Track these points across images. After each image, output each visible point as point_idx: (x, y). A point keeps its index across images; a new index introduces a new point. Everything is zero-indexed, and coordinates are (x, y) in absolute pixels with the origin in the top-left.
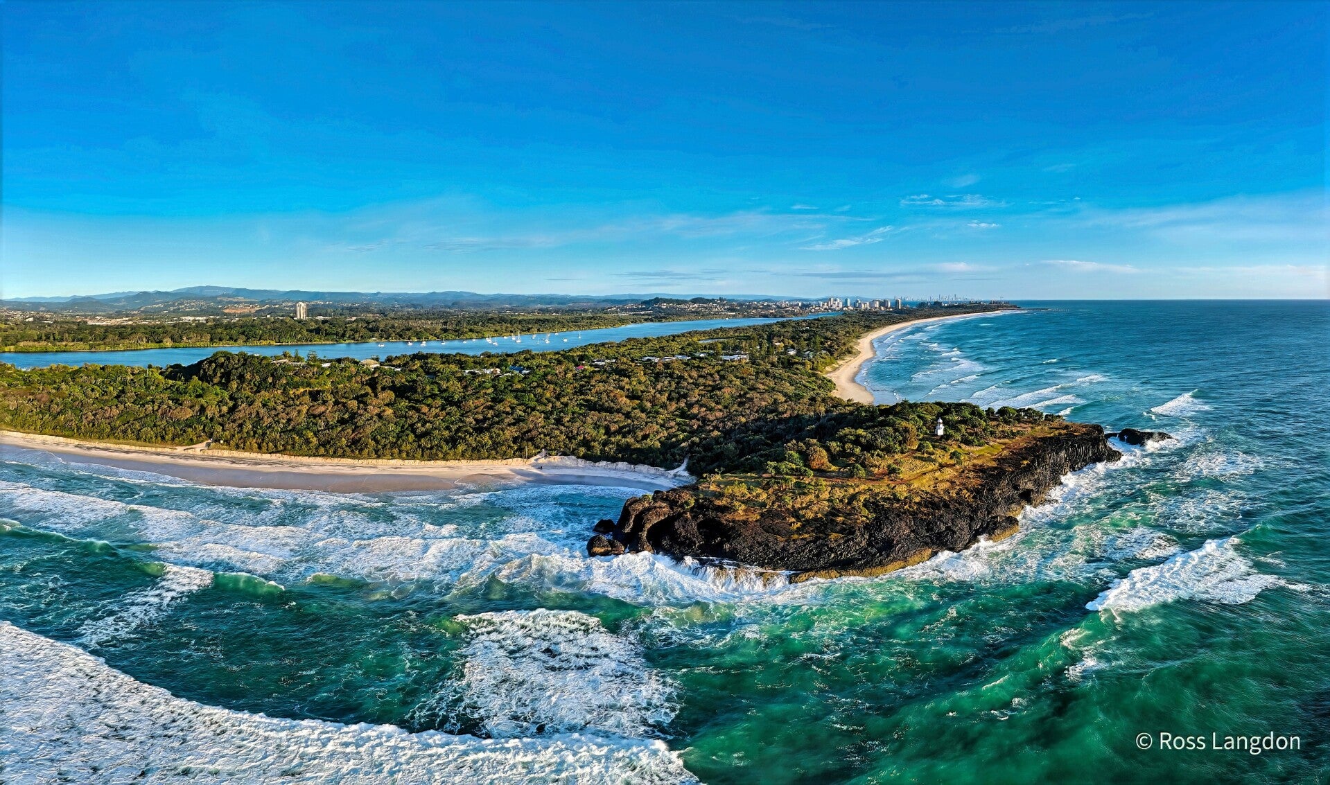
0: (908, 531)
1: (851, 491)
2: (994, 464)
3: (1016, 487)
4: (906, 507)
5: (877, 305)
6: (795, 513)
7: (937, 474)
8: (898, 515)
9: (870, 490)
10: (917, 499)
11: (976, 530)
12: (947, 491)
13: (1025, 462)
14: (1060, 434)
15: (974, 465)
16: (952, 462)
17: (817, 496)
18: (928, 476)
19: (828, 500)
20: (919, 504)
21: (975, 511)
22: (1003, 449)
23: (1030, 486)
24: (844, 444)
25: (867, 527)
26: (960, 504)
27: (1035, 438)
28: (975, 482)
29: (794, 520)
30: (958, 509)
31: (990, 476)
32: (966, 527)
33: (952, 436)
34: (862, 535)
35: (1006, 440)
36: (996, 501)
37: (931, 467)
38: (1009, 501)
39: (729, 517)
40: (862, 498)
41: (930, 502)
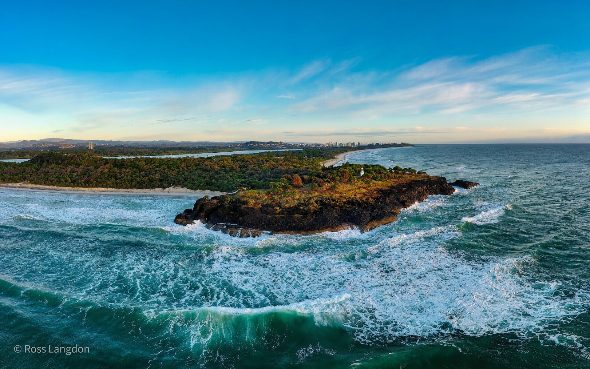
0: (336, 215)
1: (310, 196)
2: (388, 189)
3: (398, 199)
4: (338, 204)
5: (350, 145)
6: (279, 205)
7: (357, 191)
8: (332, 207)
9: (320, 195)
10: (344, 200)
11: (374, 217)
12: (361, 198)
13: (404, 189)
14: (424, 179)
15: (377, 189)
16: (366, 186)
17: (292, 198)
18: (352, 191)
19: (297, 199)
20: (345, 203)
21: (374, 208)
22: (394, 183)
23: (405, 199)
24: (311, 177)
25: (315, 212)
26: (367, 204)
27: (411, 180)
28: (376, 195)
29: (278, 208)
30: (365, 206)
31: (385, 193)
32: (368, 215)
33: (367, 175)
34: (312, 216)
35: (396, 180)
36: (387, 204)
37: (354, 188)
38: (394, 205)
39: (245, 206)
40: (315, 199)
41: (350, 202)
